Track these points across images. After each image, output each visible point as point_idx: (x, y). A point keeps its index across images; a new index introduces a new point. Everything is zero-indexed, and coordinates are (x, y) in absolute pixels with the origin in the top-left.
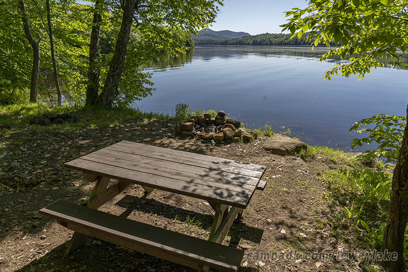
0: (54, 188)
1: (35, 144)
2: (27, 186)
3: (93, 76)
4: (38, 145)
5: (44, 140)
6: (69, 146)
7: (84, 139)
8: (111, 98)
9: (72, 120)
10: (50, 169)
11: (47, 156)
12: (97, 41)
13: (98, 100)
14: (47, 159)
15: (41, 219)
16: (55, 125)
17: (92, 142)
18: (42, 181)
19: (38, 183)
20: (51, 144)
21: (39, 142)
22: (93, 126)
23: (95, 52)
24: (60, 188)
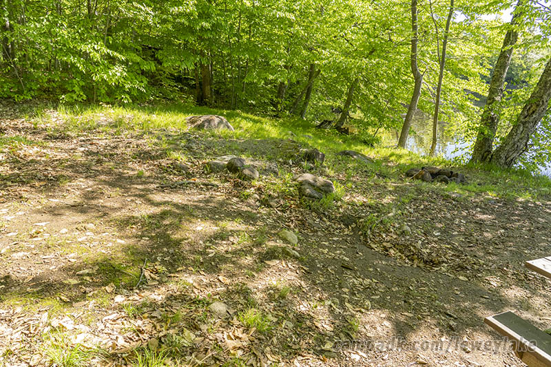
0: (461, 278)
1: (422, 207)
2: (426, 262)
3: (489, 121)
4: (426, 209)
5: (431, 202)
6: (465, 218)
7: (484, 213)
8: (514, 155)
9: (459, 180)
10: (449, 246)
11: (439, 226)
12: (504, 71)
13: (492, 156)
14: (440, 230)
15: (456, 319)
16: (439, 184)
17: (495, 219)
18: (443, 262)
19: (440, 263)
20: (441, 210)
21: (427, 204)
22: (491, 195)
23: (499, 86)
24: (470, 280)
